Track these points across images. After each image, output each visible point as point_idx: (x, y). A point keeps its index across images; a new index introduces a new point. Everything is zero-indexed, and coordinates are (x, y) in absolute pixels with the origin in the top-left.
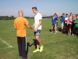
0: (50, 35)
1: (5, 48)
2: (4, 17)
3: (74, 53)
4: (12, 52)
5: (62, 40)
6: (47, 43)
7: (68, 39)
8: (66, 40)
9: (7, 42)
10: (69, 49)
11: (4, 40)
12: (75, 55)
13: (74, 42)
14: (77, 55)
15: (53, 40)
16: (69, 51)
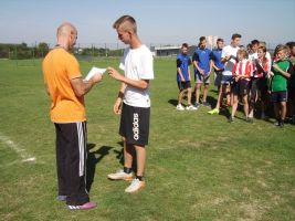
0: (181, 120)
1: (11, 164)
2: (11, 47)
3: (264, 185)
4: (35, 181)
5: (224, 139)
6: (169, 148)
7: (246, 134)
8: (241, 137)
9: (16, 141)
10: (247, 173)
11: (8, 134)
12: (270, 194)
13: (270, 145)
14: (275, 194)
15: (191, 136)
16: (246, 178)
